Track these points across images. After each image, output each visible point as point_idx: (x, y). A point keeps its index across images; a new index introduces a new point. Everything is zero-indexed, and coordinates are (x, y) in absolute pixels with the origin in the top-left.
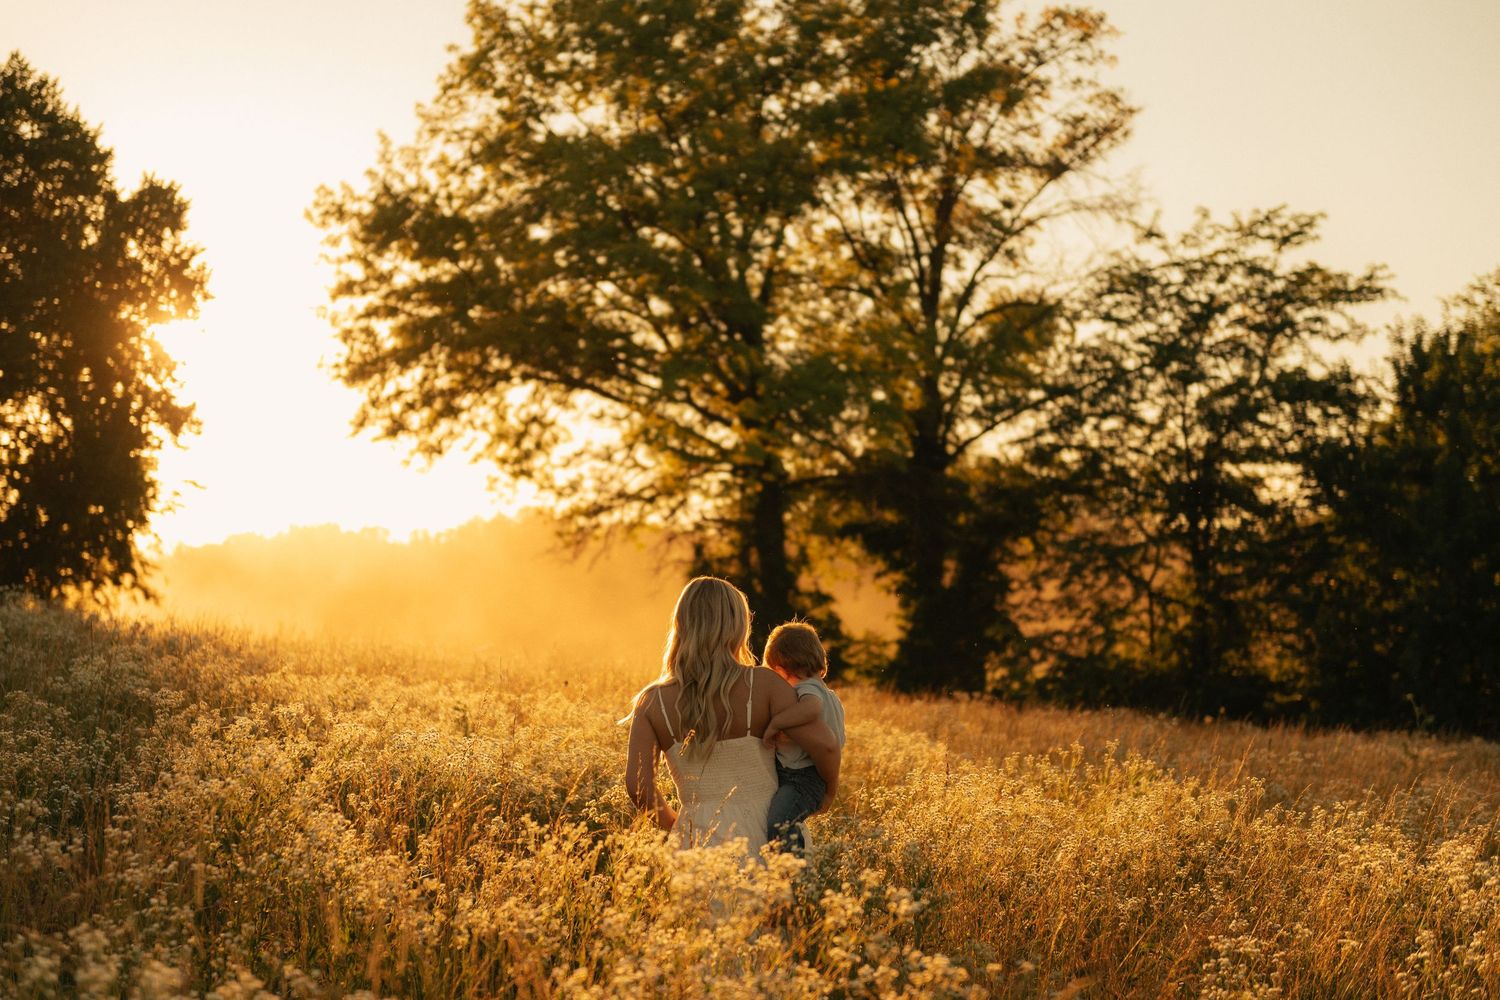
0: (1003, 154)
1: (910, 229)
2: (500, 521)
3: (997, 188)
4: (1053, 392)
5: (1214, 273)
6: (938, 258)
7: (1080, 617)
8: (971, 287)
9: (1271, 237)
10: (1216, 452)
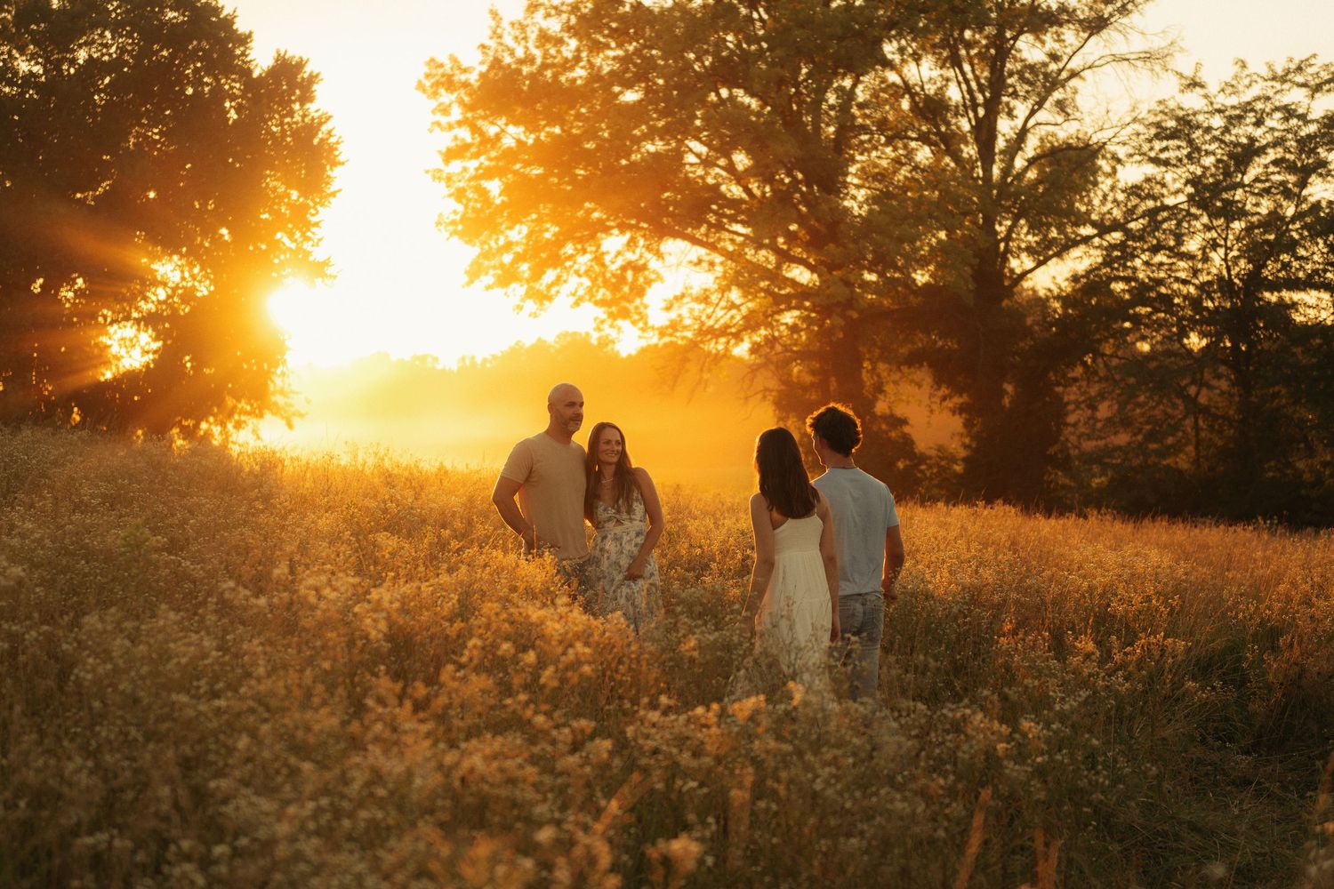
0: (1049, 12)
1: (967, 82)
2: (540, 346)
3: (1043, 42)
4: (1103, 228)
5: (1251, 118)
6: (993, 107)
7: (1135, 435)
8: (1022, 134)
9: (1304, 85)
10: (1255, 281)
